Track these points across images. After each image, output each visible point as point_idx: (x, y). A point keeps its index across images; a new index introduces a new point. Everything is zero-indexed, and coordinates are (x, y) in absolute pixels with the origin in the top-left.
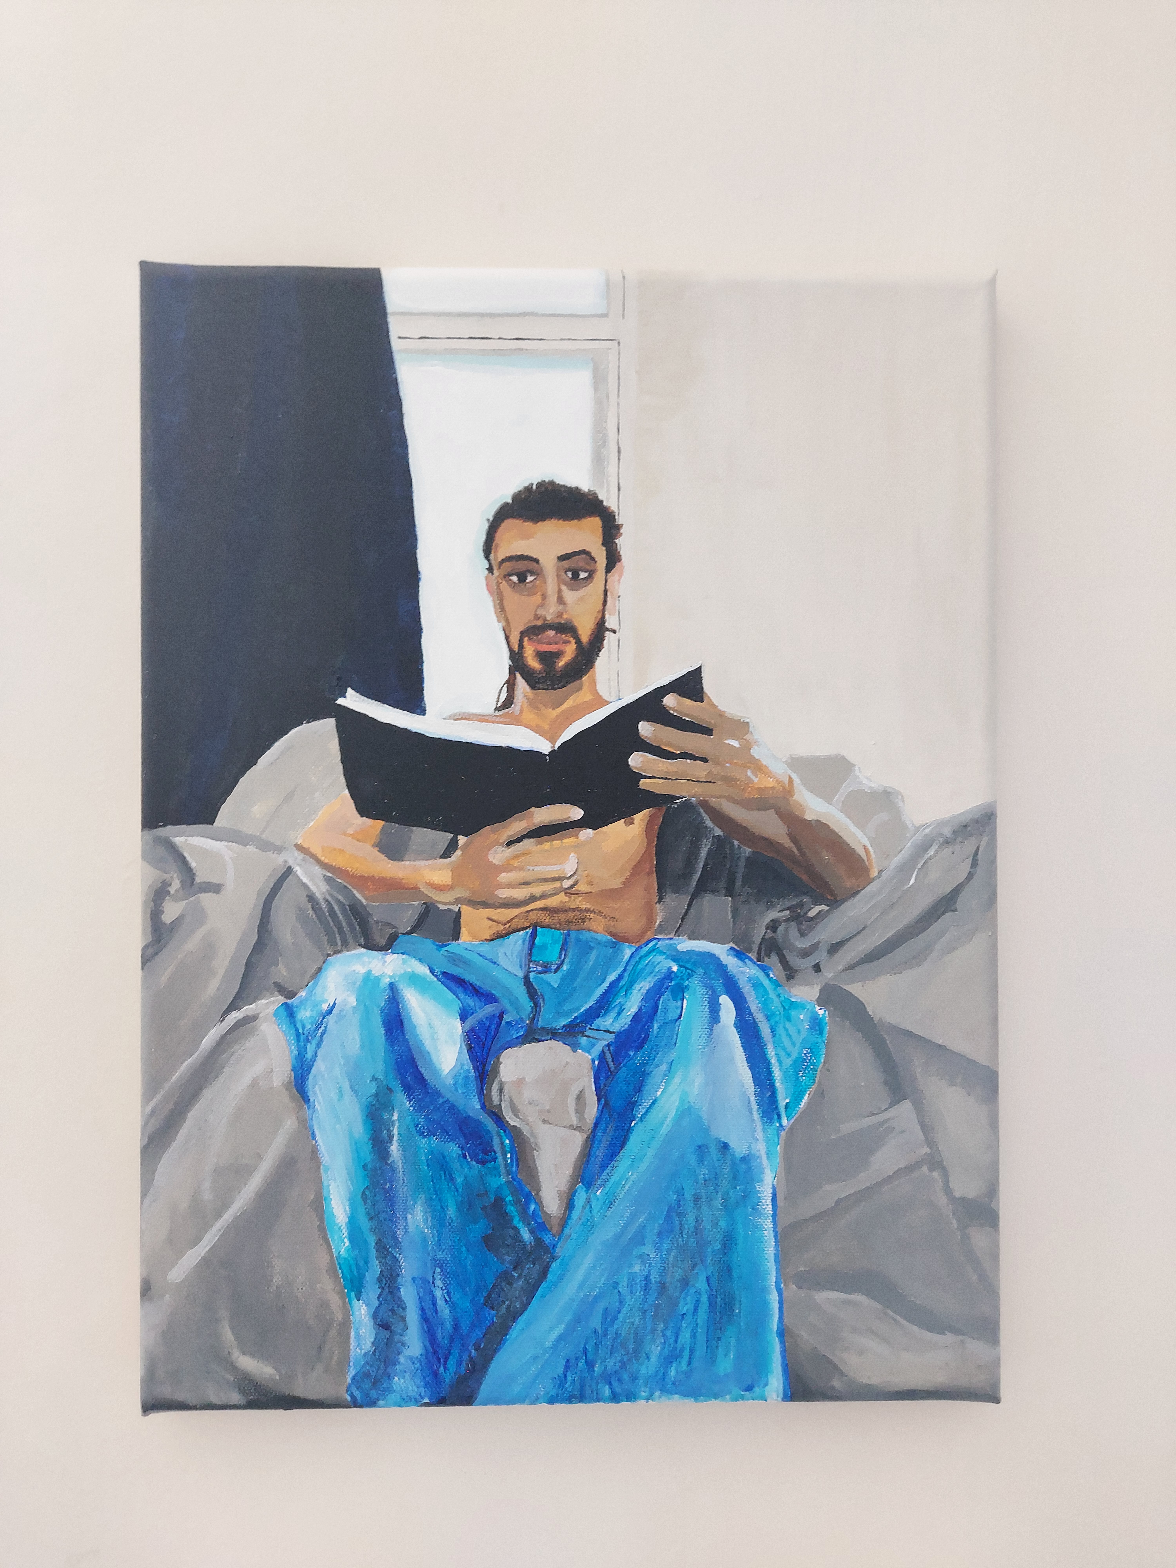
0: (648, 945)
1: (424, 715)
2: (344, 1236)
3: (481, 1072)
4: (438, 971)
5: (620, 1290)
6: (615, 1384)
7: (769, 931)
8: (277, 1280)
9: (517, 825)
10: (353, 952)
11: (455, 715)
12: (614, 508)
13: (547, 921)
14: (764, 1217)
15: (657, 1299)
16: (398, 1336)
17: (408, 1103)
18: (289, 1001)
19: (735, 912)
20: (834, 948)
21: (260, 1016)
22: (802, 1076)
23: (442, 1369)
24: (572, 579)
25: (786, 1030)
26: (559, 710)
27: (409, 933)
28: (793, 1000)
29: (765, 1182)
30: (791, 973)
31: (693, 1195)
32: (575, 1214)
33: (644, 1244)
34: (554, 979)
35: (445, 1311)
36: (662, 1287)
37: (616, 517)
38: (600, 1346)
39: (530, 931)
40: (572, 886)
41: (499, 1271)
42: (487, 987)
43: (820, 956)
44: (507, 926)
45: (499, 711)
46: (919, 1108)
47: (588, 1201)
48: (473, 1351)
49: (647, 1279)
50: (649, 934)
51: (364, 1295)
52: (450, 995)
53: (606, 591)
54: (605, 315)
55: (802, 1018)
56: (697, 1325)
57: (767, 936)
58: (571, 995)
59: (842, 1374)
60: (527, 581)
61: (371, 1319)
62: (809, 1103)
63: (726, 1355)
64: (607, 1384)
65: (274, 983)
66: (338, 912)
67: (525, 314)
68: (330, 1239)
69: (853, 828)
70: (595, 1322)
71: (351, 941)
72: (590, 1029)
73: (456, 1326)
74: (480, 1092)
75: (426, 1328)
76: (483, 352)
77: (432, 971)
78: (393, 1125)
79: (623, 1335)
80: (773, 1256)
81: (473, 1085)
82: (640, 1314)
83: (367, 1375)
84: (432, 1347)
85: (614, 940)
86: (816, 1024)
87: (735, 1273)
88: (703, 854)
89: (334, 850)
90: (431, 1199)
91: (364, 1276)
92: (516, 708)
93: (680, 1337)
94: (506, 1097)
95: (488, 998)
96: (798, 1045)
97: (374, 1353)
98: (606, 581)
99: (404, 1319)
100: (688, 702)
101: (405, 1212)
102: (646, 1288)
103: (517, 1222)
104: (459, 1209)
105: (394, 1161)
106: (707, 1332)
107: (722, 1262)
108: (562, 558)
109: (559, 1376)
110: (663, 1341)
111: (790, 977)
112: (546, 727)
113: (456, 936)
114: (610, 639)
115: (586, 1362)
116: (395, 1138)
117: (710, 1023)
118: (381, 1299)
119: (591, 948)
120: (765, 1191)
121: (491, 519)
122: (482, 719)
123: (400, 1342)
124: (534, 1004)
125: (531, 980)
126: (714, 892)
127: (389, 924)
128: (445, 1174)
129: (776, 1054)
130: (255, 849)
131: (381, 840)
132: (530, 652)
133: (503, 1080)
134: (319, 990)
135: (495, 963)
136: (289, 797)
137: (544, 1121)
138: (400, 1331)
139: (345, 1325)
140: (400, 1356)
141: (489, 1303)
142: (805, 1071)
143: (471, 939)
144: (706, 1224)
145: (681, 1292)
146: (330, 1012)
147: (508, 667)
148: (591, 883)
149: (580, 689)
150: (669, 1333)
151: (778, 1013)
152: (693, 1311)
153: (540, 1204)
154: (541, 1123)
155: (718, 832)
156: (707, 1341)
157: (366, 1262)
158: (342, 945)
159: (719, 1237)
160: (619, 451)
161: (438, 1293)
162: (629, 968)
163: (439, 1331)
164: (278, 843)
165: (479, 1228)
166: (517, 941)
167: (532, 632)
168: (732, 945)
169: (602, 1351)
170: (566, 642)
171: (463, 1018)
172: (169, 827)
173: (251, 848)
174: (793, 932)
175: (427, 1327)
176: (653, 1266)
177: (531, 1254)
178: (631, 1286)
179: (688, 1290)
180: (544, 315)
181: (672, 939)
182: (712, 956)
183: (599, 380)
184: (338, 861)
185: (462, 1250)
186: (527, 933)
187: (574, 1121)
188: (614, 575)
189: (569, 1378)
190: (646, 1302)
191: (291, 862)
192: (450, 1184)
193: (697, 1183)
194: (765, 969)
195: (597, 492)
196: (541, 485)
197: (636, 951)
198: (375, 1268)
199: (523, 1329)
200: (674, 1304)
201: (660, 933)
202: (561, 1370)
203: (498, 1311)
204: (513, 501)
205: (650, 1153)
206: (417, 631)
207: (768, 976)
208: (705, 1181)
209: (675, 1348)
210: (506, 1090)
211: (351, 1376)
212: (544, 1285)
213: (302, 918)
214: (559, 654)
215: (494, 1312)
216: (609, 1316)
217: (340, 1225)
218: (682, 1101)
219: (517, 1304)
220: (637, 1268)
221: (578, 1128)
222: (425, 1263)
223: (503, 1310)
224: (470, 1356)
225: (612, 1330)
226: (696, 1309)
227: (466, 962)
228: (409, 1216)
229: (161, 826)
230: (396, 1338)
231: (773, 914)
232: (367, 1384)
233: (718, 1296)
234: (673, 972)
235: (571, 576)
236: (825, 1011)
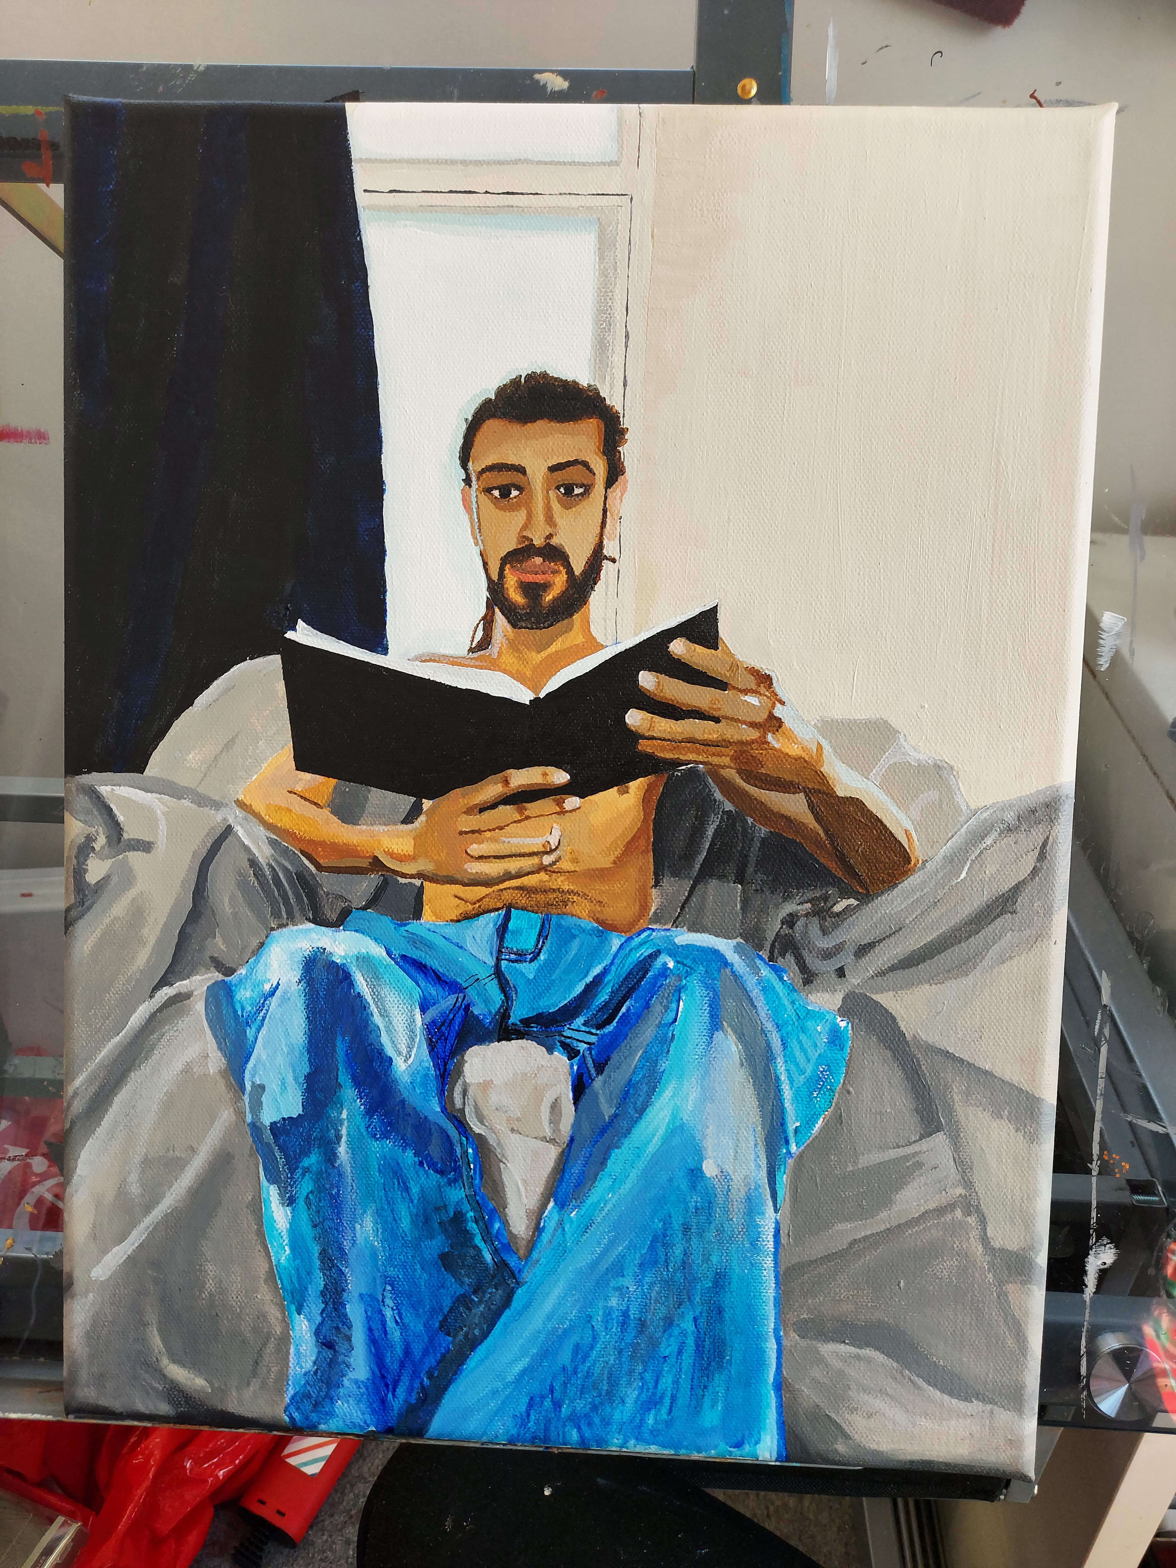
0: (639, 935)
1: (386, 654)
2: (284, 1244)
3: (442, 1070)
4: (396, 953)
5: (594, 1324)
6: (584, 1428)
7: (784, 927)
8: (210, 1285)
9: (491, 789)
10: (300, 927)
11: (423, 655)
12: (618, 408)
13: (523, 902)
14: (763, 1254)
15: (635, 1337)
16: (342, 1356)
17: (359, 1100)
18: (226, 979)
19: (745, 903)
20: (863, 950)
21: (195, 993)
22: (816, 1098)
23: (390, 1395)
24: (565, 494)
25: (800, 1042)
26: (544, 654)
27: (364, 908)
28: (809, 1008)
29: (767, 1216)
30: (808, 977)
31: (683, 1224)
32: (545, 1237)
33: (623, 1276)
34: (529, 969)
35: (395, 1334)
36: (642, 1325)
37: (621, 419)
38: (569, 1385)
39: (502, 912)
40: (554, 863)
41: (458, 1294)
42: (451, 974)
43: (846, 959)
44: (477, 905)
45: (473, 653)
46: (956, 1142)
47: (561, 1223)
48: (425, 1379)
49: (625, 1314)
50: (643, 924)
51: (306, 1310)
52: (410, 982)
53: (605, 511)
54: (616, 163)
55: (819, 1030)
56: (681, 1369)
57: (782, 933)
58: (548, 988)
59: (846, 1437)
60: (511, 496)
61: (313, 1335)
62: (822, 1129)
63: (713, 1407)
64: (575, 1427)
65: (211, 957)
66: (284, 880)
67: (517, 162)
68: (269, 1246)
69: (894, 809)
70: (565, 1357)
71: (297, 914)
72: (569, 1028)
73: (407, 1351)
74: (441, 1093)
75: (373, 1350)
76: (465, 210)
77: (389, 953)
78: (342, 1125)
79: (596, 1375)
80: (772, 1298)
81: (433, 1085)
82: (616, 1353)
83: (308, 1396)
84: (380, 1371)
85: (601, 928)
86: (835, 1037)
87: (727, 1316)
88: (710, 831)
89: (280, 808)
90: (383, 1209)
91: (306, 1289)
92: (494, 650)
93: (660, 1382)
94: (470, 1101)
95: (453, 987)
96: (812, 1062)
97: (316, 1373)
98: (606, 498)
99: (349, 1339)
100: (699, 649)
101: (354, 1220)
102: (624, 1325)
103: (478, 1241)
104: (413, 1222)
105: (342, 1164)
106: (692, 1379)
107: (712, 1302)
108: (553, 469)
109: (521, 1414)
110: (641, 1384)
111: (807, 982)
112: (528, 673)
113: (417, 914)
114: (608, 570)
115: (552, 1401)
116: (344, 1139)
117: (709, 1030)
118: (324, 1315)
119: (574, 937)
120: (766, 1225)
121: (470, 419)
122: (454, 661)
123: (344, 1363)
124: (505, 996)
125: (503, 969)
126: (722, 877)
127: (341, 897)
128: (399, 1183)
129: (786, 1070)
130: (191, 805)
131: (334, 799)
132: (512, 583)
133: (467, 1081)
134: (261, 967)
135: (461, 947)
136: (229, 745)
137: (513, 1130)
138: (344, 1351)
139: (285, 1340)
140: (344, 1378)
141: (445, 1327)
142: (819, 1091)
143: (434, 918)
144: (697, 1258)
145: (664, 1331)
146: (272, 993)
147: (485, 600)
148: (575, 861)
149: (569, 629)
150: (648, 1376)
151: (791, 1022)
152: (676, 1354)
153: (505, 1223)
154: (509, 1132)
155: (729, 806)
156: (692, 1389)
157: (309, 1273)
158: (287, 918)
159: (711, 1275)
160: (627, 336)
161: (388, 1313)
162: (617, 961)
163: (389, 1354)
164: (217, 798)
165: (436, 1245)
166: (488, 924)
167: (514, 557)
168: (739, 940)
169: (572, 1391)
170: (555, 572)
171: (423, 1009)
172: (95, 774)
173: (186, 803)
174: (814, 929)
175: (375, 1350)
176: (632, 1301)
177: (493, 1277)
178: (606, 1321)
179: (673, 1330)
180: (540, 163)
181: (669, 930)
182: (716, 952)
183: (605, 245)
184: (285, 822)
185: (416, 1267)
186: (499, 915)
187: (548, 1132)
188: (615, 492)
189: (532, 1417)
190: (622, 1339)
191: (231, 821)
192: (404, 1194)
193: (687, 1211)
194: (777, 971)
195: (598, 387)
196: (529, 377)
197: (626, 942)
198: (319, 1281)
199: (483, 1360)
200: (654, 1344)
201: (656, 923)
202: (523, 1408)
203: (454, 1337)
204: (496, 397)
205: (634, 1174)
206: (380, 553)
207: (781, 979)
208: (697, 1209)
209: (654, 1394)
210: (471, 1092)
211: (289, 1396)
212: (507, 1313)
213: (243, 885)
214: (546, 587)
215: (450, 1339)
216: (580, 1353)
217: (280, 1231)
218: (674, 1116)
219: (477, 1332)
220: (614, 1302)
221: (552, 1141)
222: (375, 1278)
223: (461, 1336)
224: (422, 1383)
225: (583, 1369)
226: (680, 1352)
227: (428, 945)
228: (358, 1227)
229: (85, 773)
230: (341, 1358)
231: (790, 907)
232: (307, 1406)
233: (707, 1339)
234: (669, 968)
235: (563, 492)
236: (848, 1023)
